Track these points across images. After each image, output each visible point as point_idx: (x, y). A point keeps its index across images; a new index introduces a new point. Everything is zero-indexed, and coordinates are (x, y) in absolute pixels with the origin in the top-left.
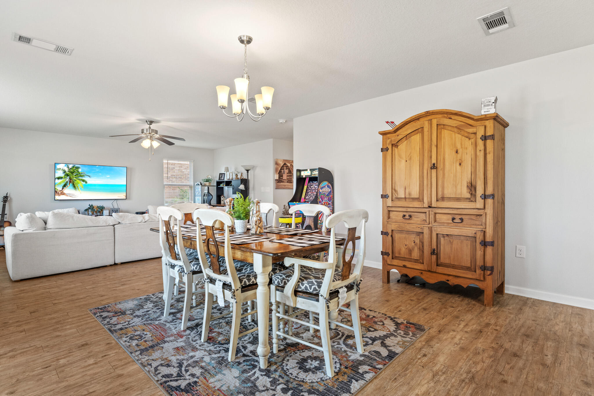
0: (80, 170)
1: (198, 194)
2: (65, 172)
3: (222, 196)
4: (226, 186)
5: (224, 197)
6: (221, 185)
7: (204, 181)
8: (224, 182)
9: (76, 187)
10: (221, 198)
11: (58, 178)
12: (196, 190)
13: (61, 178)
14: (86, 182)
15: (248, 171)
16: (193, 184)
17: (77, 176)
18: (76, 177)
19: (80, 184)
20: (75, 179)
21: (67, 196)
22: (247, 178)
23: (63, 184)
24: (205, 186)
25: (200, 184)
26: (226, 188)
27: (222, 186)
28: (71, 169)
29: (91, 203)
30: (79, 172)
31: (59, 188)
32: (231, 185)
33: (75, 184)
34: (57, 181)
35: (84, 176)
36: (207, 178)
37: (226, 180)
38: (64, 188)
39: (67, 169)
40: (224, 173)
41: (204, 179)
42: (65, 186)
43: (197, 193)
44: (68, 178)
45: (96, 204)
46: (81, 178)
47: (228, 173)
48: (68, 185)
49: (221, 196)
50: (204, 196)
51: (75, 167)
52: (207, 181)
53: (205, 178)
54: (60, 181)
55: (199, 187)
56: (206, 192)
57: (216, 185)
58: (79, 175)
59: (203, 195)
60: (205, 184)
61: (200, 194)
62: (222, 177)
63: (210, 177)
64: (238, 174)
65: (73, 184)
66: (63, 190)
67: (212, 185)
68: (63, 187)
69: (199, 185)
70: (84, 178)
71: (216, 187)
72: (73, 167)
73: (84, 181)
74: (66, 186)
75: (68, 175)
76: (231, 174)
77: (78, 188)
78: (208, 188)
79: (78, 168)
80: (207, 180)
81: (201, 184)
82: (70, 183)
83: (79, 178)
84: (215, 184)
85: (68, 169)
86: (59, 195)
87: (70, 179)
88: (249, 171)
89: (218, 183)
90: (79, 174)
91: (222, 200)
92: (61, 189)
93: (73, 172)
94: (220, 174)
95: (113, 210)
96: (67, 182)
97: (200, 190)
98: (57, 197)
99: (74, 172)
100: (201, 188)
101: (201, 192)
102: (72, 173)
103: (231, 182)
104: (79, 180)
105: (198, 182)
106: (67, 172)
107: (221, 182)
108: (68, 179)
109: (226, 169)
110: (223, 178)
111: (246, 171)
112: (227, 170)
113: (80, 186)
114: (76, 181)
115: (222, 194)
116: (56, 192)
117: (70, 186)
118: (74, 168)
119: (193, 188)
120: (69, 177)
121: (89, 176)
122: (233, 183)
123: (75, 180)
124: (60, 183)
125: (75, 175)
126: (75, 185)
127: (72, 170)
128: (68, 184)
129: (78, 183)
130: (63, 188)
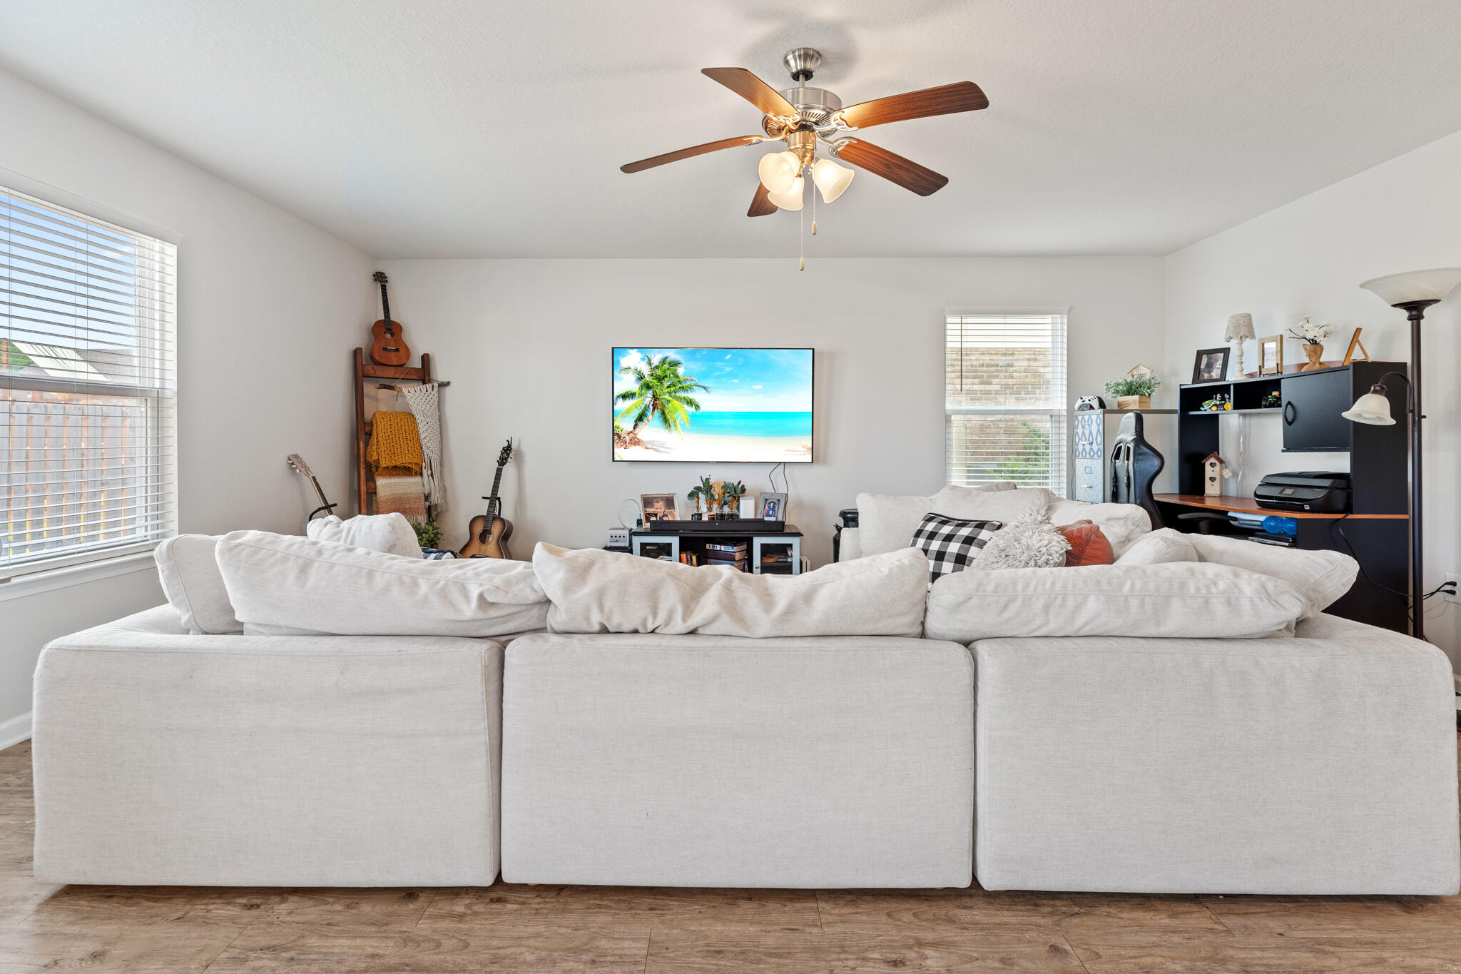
0: (681, 371)
1: (1088, 448)
2: (641, 377)
3: (1213, 460)
4: (1236, 407)
5: (1221, 462)
6: (1208, 408)
7: (1117, 392)
8: (1225, 389)
9: (671, 421)
10: (1203, 466)
11: (625, 397)
12: (1080, 430)
13: (632, 395)
14: (697, 407)
15: (1415, 309)
16: (1065, 407)
17: (672, 389)
18: (670, 393)
19: (680, 411)
20: (667, 397)
21: (647, 448)
22: (1405, 356)
23: (636, 413)
24: (1121, 410)
25: (1095, 404)
26: (1231, 421)
27: (1214, 410)
28: (657, 367)
29: (705, 472)
30: (678, 377)
31: (625, 425)
32: (1277, 403)
33: (666, 412)
34: (621, 405)
35: (690, 388)
36: (1129, 379)
37: (1234, 376)
38: (640, 424)
39: (646, 370)
40: (1224, 345)
41: (1118, 384)
42: (640, 418)
43: (1082, 444)
44: (650, 394)
45: (719, 477)
46: (682, 394)
47: (1248, 343)
48: (650, 417)
49: (1204, 456)
50: (1117, 457)
51: (668, 360)
52: (1131, 390)
53: (1123, 377)
54: (629, 403)
55: (1094, 417)
56: (1128, 436)
57: (1176, 406)
58: (679, 386)
59: (1110, 451)
60: (1119, 404)
61: (1095, 447)
62: (1210, 366)
63: (1146, 373)
64: (1322, 342)
65: (663, 413)
66: (637, 431)
67: (1153, 407)
68: (636, 421)
69: (1092, 408)
70: (690, 395)
71: (1176, 417)
72: (664, 361)
73: (690, 402)
74: (645, 419)
75: (648, 387)
76: (1271, 346)
77: (675, 426)
78: (1139, 419)
79: (675, 364)
80: (1131, 384)
81: (1102, 405)
82: (654, 409)
83: (678, 395)
84: (1174, 403)
85: (648, 367)
86: (625, 445)
87: (655, 398)
88: (1427, 312)
89: (1191, 398)
90: (679, 382)
91: (1212, 479)
92: (632, 429)
93: (663, 379)
94: (1200, 354)
95: (766, 500)
96: (646, 408)
97: (1095, 428)
98: (621, 453)
99: (666, 376)
100: (1100, 421)
101: (1100, 439)
102: (660, 379)
103: (1276, 384)
104: (679, 399)
105: (1086, 399)
106: (648, 379)
107: (1208, 393)
108: (648, 400)
109: (1237, 326)
110: (1216, 373)
111: (1405, 314)
112: (1244, 327)
113: (682, 419)
114: (670, 405)
115: (1213, 446)
116: (616, 436)
117: (654, 419)
118: (666, 366)
119: (1064, 425)
120: (651, 392)
121: (705, 388)
122: (1288, 391)
123: (669, 401)
124: (628, 411)
125: (669, 387)
126: (668, 417)
127: (659, 372)
128: (649, 413)
129: (675, 410)
130: (634, 428)
